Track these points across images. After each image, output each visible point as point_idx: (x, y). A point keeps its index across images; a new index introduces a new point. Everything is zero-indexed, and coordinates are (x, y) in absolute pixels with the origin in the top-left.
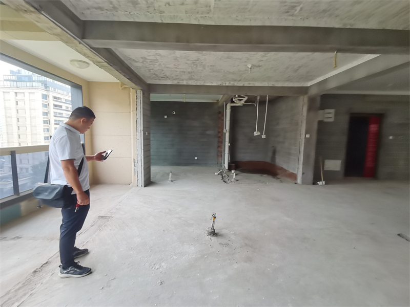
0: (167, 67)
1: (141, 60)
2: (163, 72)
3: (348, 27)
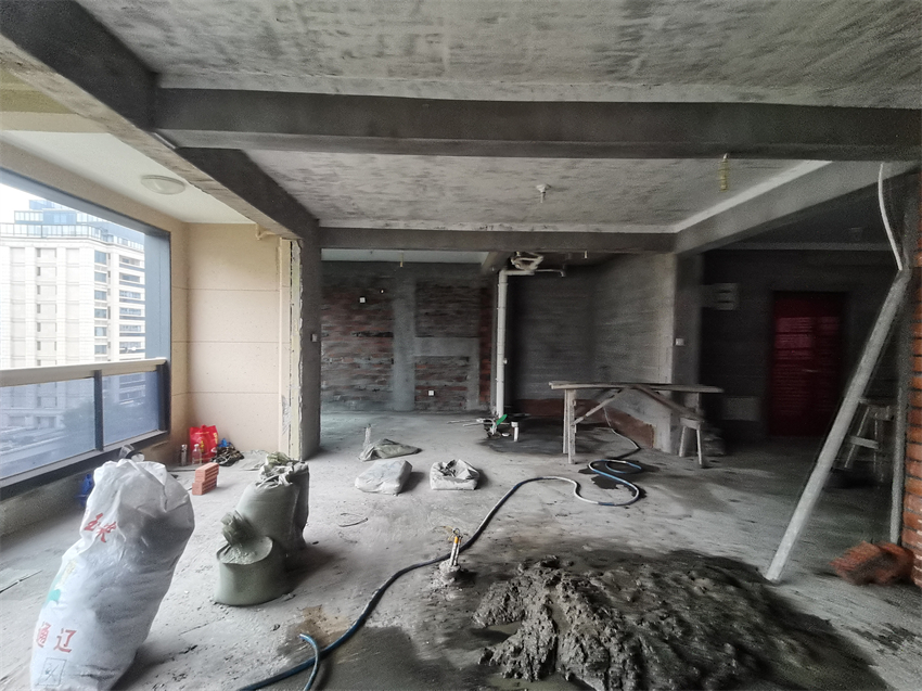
0: (361, 192)
1: (300, 176)
2: (352, 202)
3: (752, 100)
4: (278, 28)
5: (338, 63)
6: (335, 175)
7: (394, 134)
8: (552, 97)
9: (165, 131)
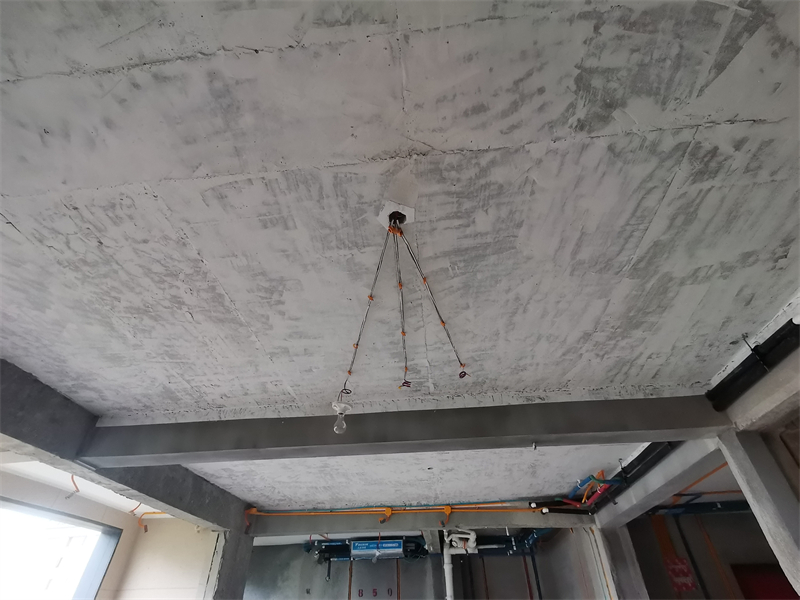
0: (279, 482)
1: (225, 474)
2: (276, 491)
3: (538, 401)
4: (173, 387)
5: (220, 402)
6: (253, 471)
7: (255, 447)
8: (378, 409)
9: (86, 458)
